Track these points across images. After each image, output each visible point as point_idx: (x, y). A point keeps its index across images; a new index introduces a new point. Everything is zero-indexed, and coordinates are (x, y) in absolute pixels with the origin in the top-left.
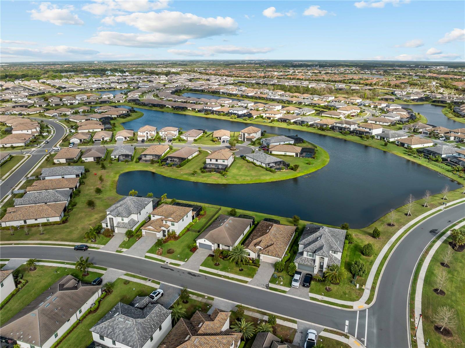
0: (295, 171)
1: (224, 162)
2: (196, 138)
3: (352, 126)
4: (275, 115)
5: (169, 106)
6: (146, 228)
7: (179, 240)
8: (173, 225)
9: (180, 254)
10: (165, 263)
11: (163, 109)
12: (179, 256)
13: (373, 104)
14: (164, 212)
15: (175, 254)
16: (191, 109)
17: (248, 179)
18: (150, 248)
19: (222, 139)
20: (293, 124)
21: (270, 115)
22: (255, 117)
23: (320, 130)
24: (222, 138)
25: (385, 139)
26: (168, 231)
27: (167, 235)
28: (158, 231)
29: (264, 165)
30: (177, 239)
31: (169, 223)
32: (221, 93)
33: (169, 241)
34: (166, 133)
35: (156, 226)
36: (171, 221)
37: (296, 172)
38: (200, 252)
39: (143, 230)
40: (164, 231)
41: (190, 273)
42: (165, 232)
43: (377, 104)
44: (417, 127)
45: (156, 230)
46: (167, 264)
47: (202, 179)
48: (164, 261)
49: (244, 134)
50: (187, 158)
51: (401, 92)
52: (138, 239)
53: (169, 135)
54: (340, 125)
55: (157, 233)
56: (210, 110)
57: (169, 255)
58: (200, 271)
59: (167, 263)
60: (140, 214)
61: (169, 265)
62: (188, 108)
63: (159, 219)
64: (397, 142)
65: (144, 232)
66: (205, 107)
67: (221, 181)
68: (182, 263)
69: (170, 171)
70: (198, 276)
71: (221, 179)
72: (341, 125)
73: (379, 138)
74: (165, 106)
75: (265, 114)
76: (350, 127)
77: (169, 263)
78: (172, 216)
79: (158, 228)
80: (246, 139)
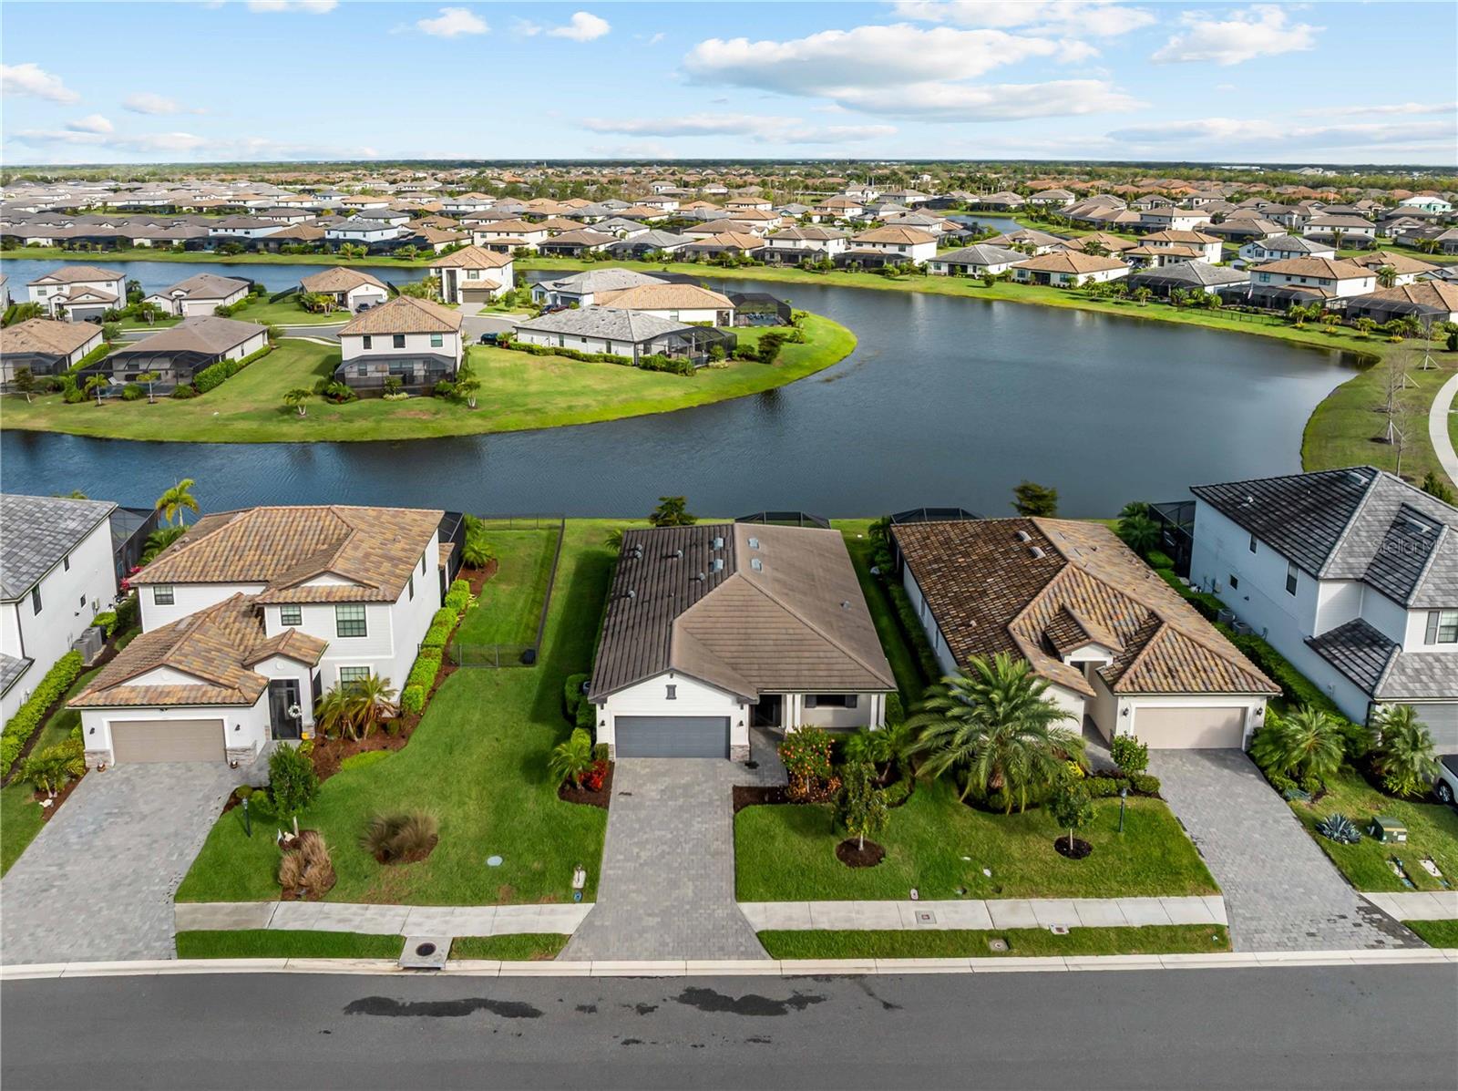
0: (769, 363)
1: (436, 343)
2: (229, 302)
3: (829, 243)
4: (521, 234)
5: (43, 242)
6: (122, 693)
7: (419, 736)
8: (352, 629)
9: (494, 839)
10: (409, 956)
11: (12, 252)
12: (494, 861)
13: (817, 211)
14: (250, 556)
15: (455, 855)
16: (148, 243)
17: (587, 406)
18: (192, 855)
19: (350, 301)
20: (607, 259)
21: (503, 236)
22: (439, 248)
23: (719, 267)
24: (350, 295)
25: (970, 271)
26: (317, 685)
27: (308, 720)
28: (236, 697)
29: (627, 352)
30: (404, 736)
31: (318, 624)
32: (253, 212)
33: (346, 764)
34: (66, 290)
35: (211, 661)
36: (337, 603)
37: (771, 366)
38: (652, 791)
39: (88, 719)
40: (283, 693)
41: (702, 996)
42: (293, 698)
43: (829, 209)
44: (1027, 241)
45: (214, 693)
46: (428, 961)
47: (347, 425)
48: (389, 946)
49: (452, 274)
50: (224, 356)
51: (863, 193)
52: (57, 803)
53: (84, 298)
54: (788, 245)
55: (229, 717)
56: (240, 239)
57: (400, 869)
58: (776, 943)
59: (426, 950)
60: (38, 607)
61: (453, 967)
62: (136, 242)
63: (217, 608)
64: (1016, 271)
65: (98, 732)
66: (215, 230)
67: (455, 423)
68: (563, 918)
69: (144, 414)
70: (800, 1002)
71: (449, 417)
72: (791, 242)
73: (945, 269)
74: (22, 240)
75: (483, 237)
76: (824, 248)
77: (443, 948)
78: (339, 565)
79: (230, 672)
80: (460, 296)
